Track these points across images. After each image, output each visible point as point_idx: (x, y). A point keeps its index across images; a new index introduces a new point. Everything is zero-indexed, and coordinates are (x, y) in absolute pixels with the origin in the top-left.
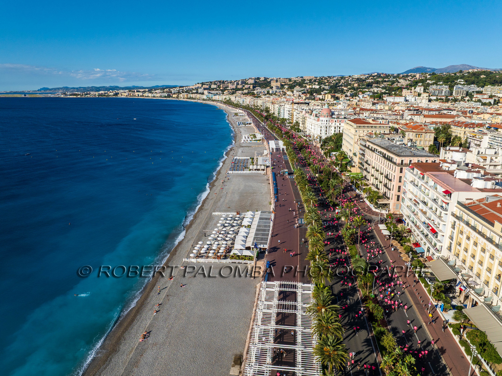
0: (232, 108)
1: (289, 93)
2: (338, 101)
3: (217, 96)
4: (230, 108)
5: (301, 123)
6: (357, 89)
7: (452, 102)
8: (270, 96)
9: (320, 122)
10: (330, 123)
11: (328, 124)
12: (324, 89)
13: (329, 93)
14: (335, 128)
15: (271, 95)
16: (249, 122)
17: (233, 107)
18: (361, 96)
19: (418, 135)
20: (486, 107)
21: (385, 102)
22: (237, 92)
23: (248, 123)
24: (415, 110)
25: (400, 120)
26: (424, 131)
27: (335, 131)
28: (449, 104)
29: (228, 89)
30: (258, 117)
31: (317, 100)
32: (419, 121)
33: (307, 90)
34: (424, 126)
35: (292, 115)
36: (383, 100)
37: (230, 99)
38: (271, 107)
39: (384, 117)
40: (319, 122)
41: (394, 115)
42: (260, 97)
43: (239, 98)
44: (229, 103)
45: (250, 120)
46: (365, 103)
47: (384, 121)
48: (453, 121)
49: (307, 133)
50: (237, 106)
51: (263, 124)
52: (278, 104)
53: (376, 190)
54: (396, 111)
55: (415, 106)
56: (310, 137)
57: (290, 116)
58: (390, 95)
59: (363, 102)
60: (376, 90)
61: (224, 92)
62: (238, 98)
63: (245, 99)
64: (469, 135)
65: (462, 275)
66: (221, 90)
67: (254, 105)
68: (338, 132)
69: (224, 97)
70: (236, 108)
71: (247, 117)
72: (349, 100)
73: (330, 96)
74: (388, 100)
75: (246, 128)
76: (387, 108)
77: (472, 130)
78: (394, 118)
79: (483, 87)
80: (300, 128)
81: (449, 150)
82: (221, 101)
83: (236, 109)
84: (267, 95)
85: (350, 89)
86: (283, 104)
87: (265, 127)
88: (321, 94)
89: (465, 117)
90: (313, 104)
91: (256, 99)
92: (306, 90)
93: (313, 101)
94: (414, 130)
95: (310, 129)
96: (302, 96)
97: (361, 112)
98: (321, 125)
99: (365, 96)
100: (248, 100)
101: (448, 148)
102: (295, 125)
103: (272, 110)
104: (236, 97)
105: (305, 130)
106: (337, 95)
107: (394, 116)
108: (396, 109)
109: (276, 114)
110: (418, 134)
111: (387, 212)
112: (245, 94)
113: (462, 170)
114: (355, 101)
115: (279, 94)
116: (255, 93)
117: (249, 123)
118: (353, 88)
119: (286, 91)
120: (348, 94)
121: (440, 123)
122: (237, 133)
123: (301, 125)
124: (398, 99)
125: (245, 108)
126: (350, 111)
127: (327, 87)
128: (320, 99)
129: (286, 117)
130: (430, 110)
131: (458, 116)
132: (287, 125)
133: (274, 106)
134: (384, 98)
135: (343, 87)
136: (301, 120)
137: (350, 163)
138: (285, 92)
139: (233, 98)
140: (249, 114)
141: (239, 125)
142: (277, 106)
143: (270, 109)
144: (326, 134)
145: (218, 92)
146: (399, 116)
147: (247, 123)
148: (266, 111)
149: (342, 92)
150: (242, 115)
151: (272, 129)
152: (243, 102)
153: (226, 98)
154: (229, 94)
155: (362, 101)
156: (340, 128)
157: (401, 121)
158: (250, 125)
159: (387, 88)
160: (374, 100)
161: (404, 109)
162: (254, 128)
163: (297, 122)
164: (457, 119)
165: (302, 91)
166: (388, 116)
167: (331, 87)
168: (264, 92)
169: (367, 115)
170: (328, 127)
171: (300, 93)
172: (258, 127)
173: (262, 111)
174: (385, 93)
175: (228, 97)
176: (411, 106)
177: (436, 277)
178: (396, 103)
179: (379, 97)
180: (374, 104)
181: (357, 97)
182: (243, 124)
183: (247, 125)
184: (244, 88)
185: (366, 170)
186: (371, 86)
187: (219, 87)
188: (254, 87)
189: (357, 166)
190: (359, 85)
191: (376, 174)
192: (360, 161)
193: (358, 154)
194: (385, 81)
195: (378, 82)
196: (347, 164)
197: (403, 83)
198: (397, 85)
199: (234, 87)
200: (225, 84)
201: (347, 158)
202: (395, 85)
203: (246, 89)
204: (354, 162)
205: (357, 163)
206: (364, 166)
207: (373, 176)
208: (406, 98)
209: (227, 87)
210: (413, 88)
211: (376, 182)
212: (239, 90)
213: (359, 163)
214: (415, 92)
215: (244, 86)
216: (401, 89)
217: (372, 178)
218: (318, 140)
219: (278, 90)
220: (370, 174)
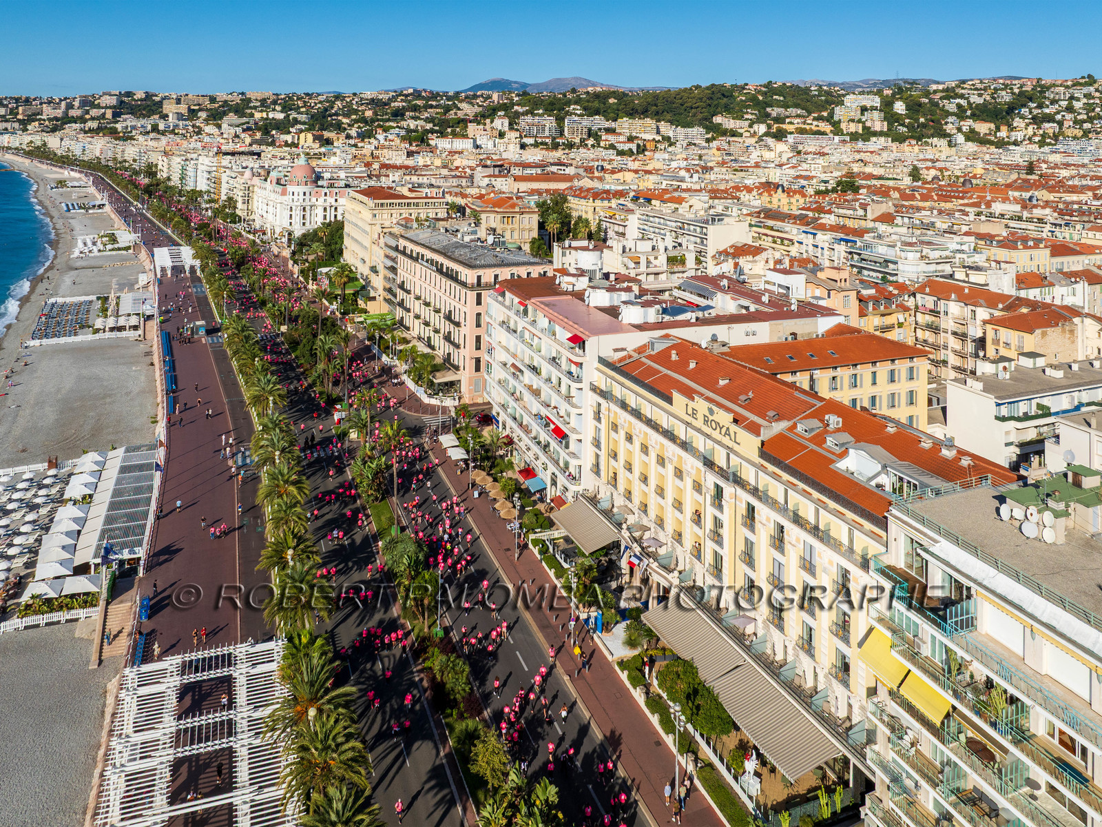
0: (50, 167)
1: (209, 129)
2: (330, 147)
3: (6, 136)
4: (44, 167)
5: (240, 200)
6: (373, 121)
7: (564, 149)
8: (159, 136)
9: (288, 198)
10: (314, 200)
11: (307, 200)
12: (296, 121)
13: (308, 130)
14: (325, 209)
15: (163, 133)
16: (97, 203)
17: (51, 165)
18: (381, 137)
19: (506, 219)
20: (625, 158)
21: (433, 150)
22: (67, 126)
23: (94, 206)
24: (495, 166)
25: (468, 187)
26: (517, 209)
27: (325, 216)
28: (558, 154)
29: (40, 120)
30: (125, 188)
31: (280, 146)
32: (505, 189)
33: (256, 124)
34: (517, 198)
35: (217, 182)
36: (429, 145)
37: (45, 144)
38: (162, 163)
39: (433, 181)
40: (285, 198)
41: (454, 177)
42: (132, 138)
43: (72, 143)
44: (40, 153)
45: (100, 198)
46: (390, 152)
47: (435, 190)
48: (571, 188)
49: (257, 225)
50: (66, 161)
51: (140, 206)
52: (181, 155)
53: (427, 350)
54: (457, 168)
55: (495, 157)
56: (264, 234)
57: (212, 185)
58: (442, 134)
59: (386, 151)
60: (412, 124)
61: (29, 127)
62: (68, 142)
63: (90, 143)
64: (602, 214)
65: (628, 529)
66: (19, 121)
67: (115, 159)
68: (333, 219)
69: (27, 139)
70: (61, 167)
71: (92, 190)
72: (355, 146)
73: (310, 136)
74: (439, 146)
75: (90, 218)
76: (438, 162)
77: (606, 203)
78: (455, 184)
79: (615, 120)
80: (238, 212)
81: (570, 246)
82: (16, 149)
83: (61, 170)
84: (152, 135)
85: (356, 121)
86: (194, 156)
87: (142, 215)
88: (290, 132)
89: (592, 178)
90: (270, 156)
91: (121, 143)
92: (252, 122)
93: (271, 148)
94: (497, 209)
95: (265, 214)
96: (242, 136)
97: (384, 171)
98: (291, 204)
99: (390, 137)
100: (99, 147)
101: (567, 243)
102: (225, 206)
103: (165, 170)
104: (62, 139)
105: (251, 218)
106: (326, 134)
107: (454, 180)
108: (456, 164)
109: (175, 181)
110: (507, 218)
111: (456, 403)
112: (90, 130)
113: (599, 288)
114: (368, 147)
115: (184, 132)
116: (120, 129)
117: (99, 206)
118: (364, 120)
119: (202, 125)
120: (353, 132)
121: (547, 191)
122: (60, 231)
123: (240, 205)
124: (459, 144)
125: (89, 168)
126: (358, 169)
127: (303, 118)
128: (287, 144)
129: (202, 185)
130: (525, 166)
131: (578, 176)
132: (204, 206)
133: (170, 160)
134: (431, 142)
135: (340, 118)
136: (241, 194)
137: (364, 291)
138: (199, 127)
139: (53, 142)
140: (98, 183)
141: (69, 210)
142: (176, 161)
143: (160, 167)
144: (304, 224)
145: (8, 125)
146: (463, 181)
147: (91, 204)
148: (146, 172)
149: (339, 127)
150: (77, 184)
151: (162, 217)
152: (84, 150)
153: (31, 142)
154: (43, 131)
155: (383, 147)
156: (336, 209)
157: (469, 191)
158: (100, 211)
159: (436, 121)
160: (411, 145)
161: (473, 163)
162: (113, 216)
163: (230, 199)
164: (576, 183)
165: (243, 124)
166: (442, 180)
167: (312, 117)
168: (142, 126)
169: (397, 179)
170: (308, 208)
171: (239, 130)
172: (124, 213)
173: (137, 173)
174: (432, 131)
175: (38, 140)
176: (488, 158)
177: (577, 547)
178: (456, 152)
179: (419, 139)
180: (410, 154)
181: (372, 140)
182: (80, 208)
183: (90, 211)
184: (87, 117)
185: (401, 304)
186: (403, 115)
187: (13, 112)
188: (116, 115)
189: (382, 298)
190: (375, 113)
191: (426, 313)
192: (388, 286)
193: (380, 268)
194: (431, 107)
195: (415, 108)
196: (356, 294)
197: (469, 112)
198: (456, 114)
199: (59, 113)
200: (31, 105)
201: (357, 279)
202: (452, 115)
203: (93, 119)
204: (373, 288)
205: (381, 291)
206: (395, 296)
207: (417, 317)
208: (475, 141)
209: (38, 114)
210: (488, 121)
211: (427, 332)
212: (74, 120)
213: (385, 289)
214: (492, 128)
215: (87, 112)
216: (464, 122)
217: (417, 322)
218: (285, 240)
219: (181, 123)
220: (412, 314)
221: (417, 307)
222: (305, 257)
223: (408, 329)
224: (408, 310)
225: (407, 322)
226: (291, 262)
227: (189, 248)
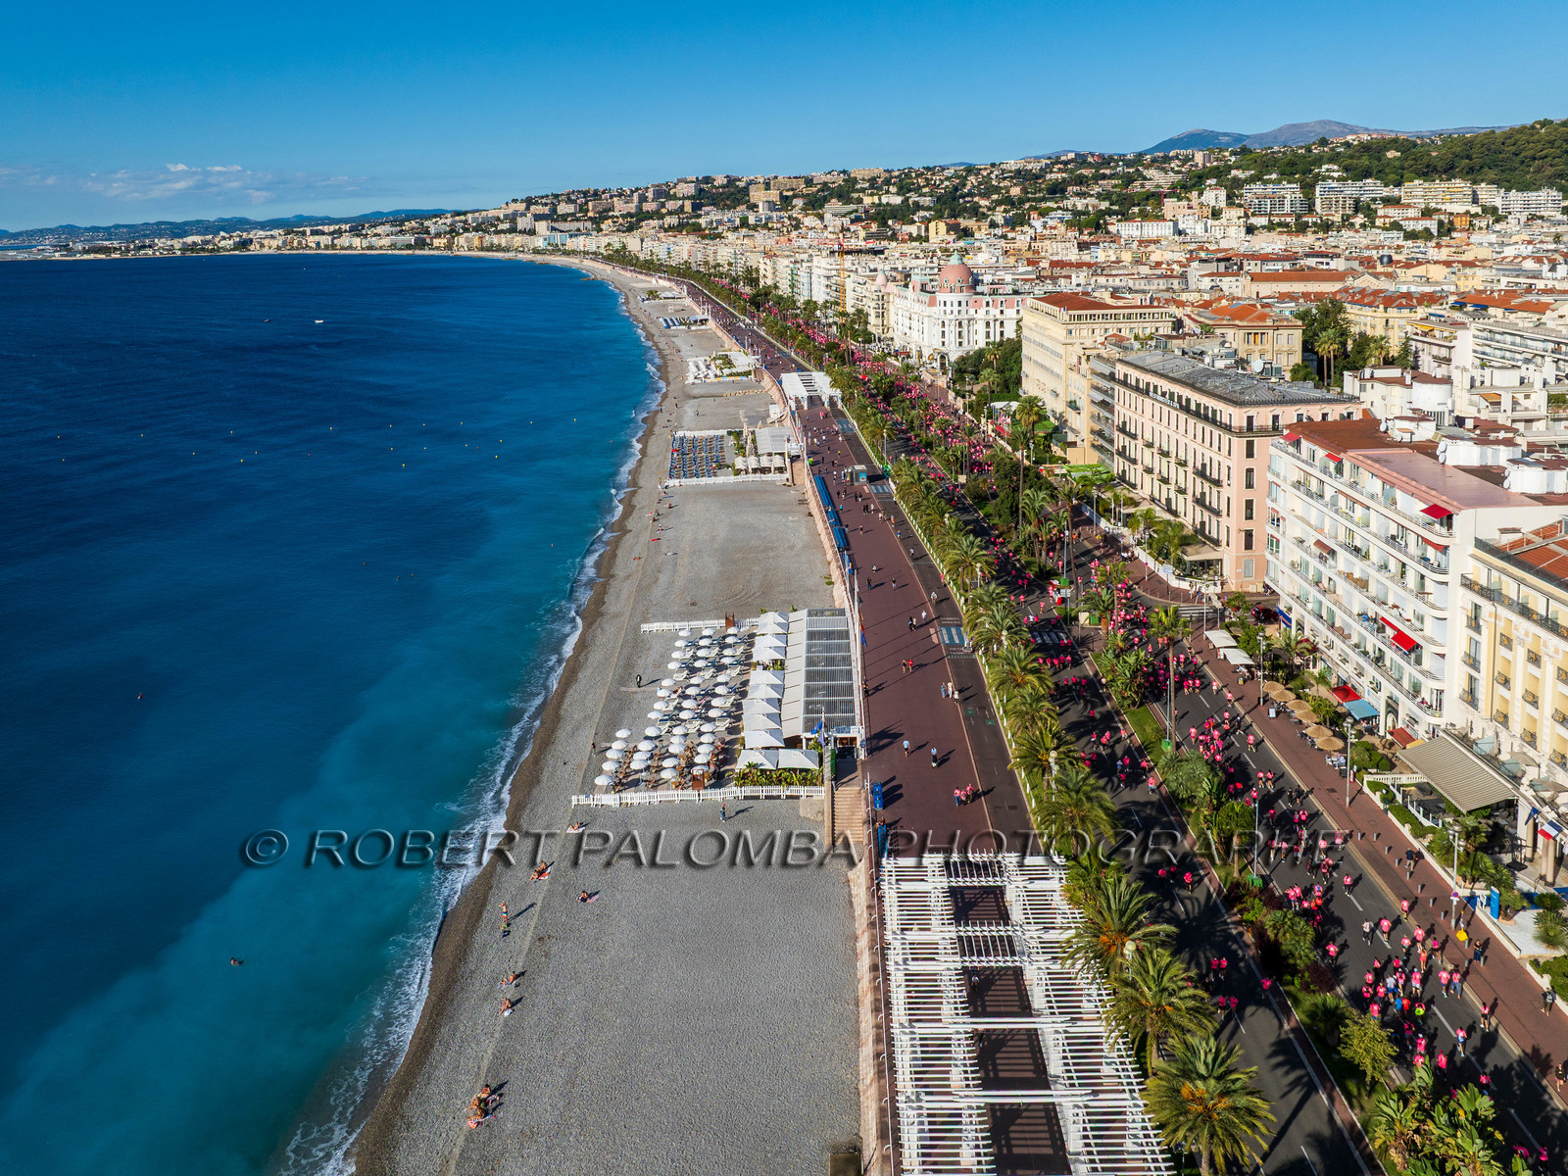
0: (634, 275)
1: (809, 221)
2: (970, 240)
3: (582, 238)
4: (629, 274)
5: (872, 313)
6: (1022, 201)
7: (1316, 232)
8: (751, 233)
9: (938, 309)
10: (972, 311)
11: (964, 312)
12: (918, 207)
13: (937, 218)
14: (988, 324)
15: (755, 228)
16: (699, 318)
17: (636, 272)
18: (1037, 223)
19: (1252, 337)
20: (1420, 243)
21: (1115, 239)
22: (644, 224)
23: (696, 322)
24: (1219, 260)
25: (1183, 291)
26: (1269, 322)
27: (988, 333)
28: (1310, 239)
29: (613, 217)
30: (727, 299)
31: (904, 241)
32: (1238, 292)
33: (866, 212)
34: (1263, 306)
35: (840, 289)
36: (1108, 232)
37: (624, 247)
38: (765, 267)
39: (1131, 284)
40: (935, 309)
41: (1159, 277)
42: (719, 236)
43: (656, 243)
44: (620, 257)
45: (701, 311)
46: (1054, 245)
47: (1139, 296)
48: (1344, 290)
49: (897, 344)
50: (650, 267)
52: (786, 257)
53: (1168, 517)
54: (1158, 264)
56: (909, 357)
57: (834, 294)
58: (1125, 217)
59: (1047, 242)
60: (1080, 204)
61: (603, 226)
62: (650, 243)
63: (675, 243)
64: (1408, 328)
65: (1531, 785)
66: (590, 219)
67: (706, 263)
68: (1000, 338)
69: (604, 241)
70: (649, 275)
71: (690, 301)
72: (1004, 237)
73: (942, 226)
74: (1123, 233)
76: (1127, 257)
77: (1406, 313)
78: (1162, 287)
79: (1399, 185)
80: (870, 328)
81: (1372, 377)
82: (594, 253)
83: (648, 278)
84: (744, 231)
85: (999, 203)
86: (804, 257)
88: (914, 222)
89: (1376, 276)
90: (897, 255)
91: (711, 243)
92: (861, 210)
93: (894, 244)
94: (1237, 322)
95: (907, 331)
96: (853, 228)
97: (1057, 271)
98: (942, 317)
99: (1051, 223)
100: (685, 249)
101: (1367, 372)
102: (853, 322)
103: (769, 274)
104: (642, 240)
105: (889, 335)
106: (964, 223)
107: (1161, 281)
108: (1155, 258)
109: (784, 290)
110: (1254, 334)
112: (671, 228)
113: (1462, 439)
114: (1022, 238)
115: (779, 226)
116: (703, 226)
117: (702, 321)
118: (1008, 201)
119: (800, 216)
120: (999, 218)
121: (1306, 295)
122: (666, 353)
123: (872, 319)
124: (1152, 230)
125: (679, 275)
126: (1020, 269)
127: (926, 201)
128: (912, 238)
129: (820, 296)
131: (1352, 272)
132: (826, 321)
133: (775, 263)
134: (1111, 228)
135: (976, 199)
136: (873, 304)
137: (1058, 433)
138: (796, 219)
139: (633, 243)
140: (693, 293)
141: (669, 326)
142: (783, 263)
143: (762, 272)
144: (960, 344)
145: (580, 225)
146: (1176, 282)
147: (692, 319)
148: (746, 278)
149: (976, 212)
150: (671, 295)
151: (781, 335)
152: (669, 253)
153: (609, 244)
154: (618, 230)
155: (1043, 238)
156: (1002, 323)
157: (1184, 297)
158: (704, 327)
159: (1114, 197)
160: (1081, 233)
161: (1181, 257)
163: (860, 312)
164: (1351, 283)
165: (851, 213)
166: (1142, 282)
167: (939, 199)
168: (729, 221)
169: (1082, 281)
170: (964, 323)
171: (846, 221)
172: (734, 330)
173: (735, 280)
174: (1109, 212)
175: (616, 241)
176: (1201, 249)
178: (1150, 242)
179: (1093, 225)
180: (1083, 246)
181: (1026, 228)
182: (681, 323)
183: (694, 328)
184: (664, 211)
185: (1122, 453)
186: (1063, 191)
187: (583, 209)
188: (696, 207)
189: (1087, 444)
190: (1025, 191)
191: (1161, 465)
192: (1097, 428)
193: (1083, 403)
194: (1104, 177)
195: (1081, 181)
196: (1048, 437)
197: (1162, 182)
198: (1142, 186)
199: (632, 207)
200: (600, 199)
201: (1046, 418)
202: (1136, 187)
203: (670, 213)
204: (1073, 430)
205: (1085, 434)
206: (1111, 441)
207: (1149, 471)
208: (1176, 224)
209: (610, 210)
210: (1195, 194)
211: (1164, 492)
212: (649, 216)
213: (1093, 432)
214: (1201, 205)
215: (663, 205)
216: (1157, 197)
217: (1147, 478)
218: (937, 365)
219: (774, 214)
220: (1140, 468)
221: (1147, 457)
222: (968, 388)
223: (1134, 486)
224: (1134, 462)
225: (1131, 477)
226: (951, 395)
227: (822, 374)
